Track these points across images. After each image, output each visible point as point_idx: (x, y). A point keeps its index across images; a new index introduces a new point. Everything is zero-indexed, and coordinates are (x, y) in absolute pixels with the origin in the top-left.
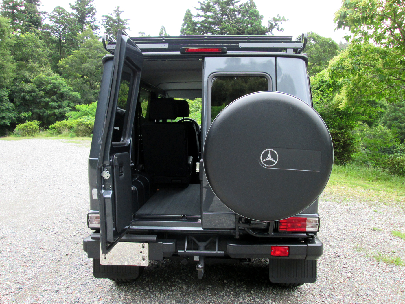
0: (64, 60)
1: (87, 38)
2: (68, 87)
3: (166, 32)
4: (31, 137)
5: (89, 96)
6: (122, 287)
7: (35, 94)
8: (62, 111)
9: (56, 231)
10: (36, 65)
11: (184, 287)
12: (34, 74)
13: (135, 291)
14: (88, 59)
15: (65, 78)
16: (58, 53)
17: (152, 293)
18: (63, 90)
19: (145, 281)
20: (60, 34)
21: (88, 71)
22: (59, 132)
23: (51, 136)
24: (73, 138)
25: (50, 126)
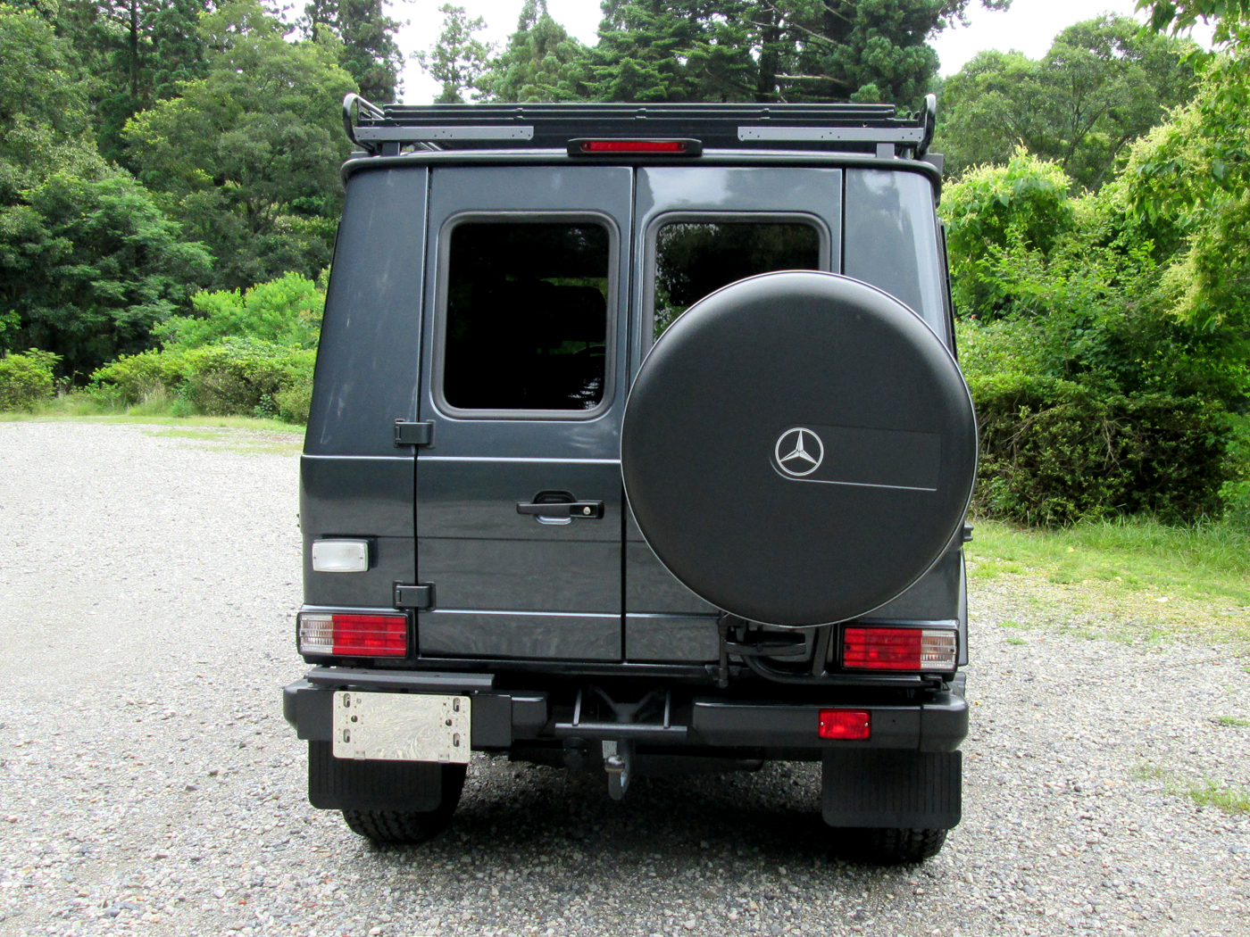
0: (144, 118)
1: (239, 30)
2: (164, 222)
3: (548, 11)
4: (24, 415)
5: (245, 258)
6: (390, 854)
7: (39, 246)
8: (140, 316)
9: (168, 712)
10: (43, 134)
11: (578, 856)
12: (33, 169)
13: (429, 865)
14: (242, 115)
15: (150, 185)
16: (124, 89)
17: (479, 869)
18: (145, 231)
19: (460, 840)
20: (133, 11)
21: (241, 160)
22: (130, 397)
23: (100, 412)
24: (184, 420)
25: (97, 375)
